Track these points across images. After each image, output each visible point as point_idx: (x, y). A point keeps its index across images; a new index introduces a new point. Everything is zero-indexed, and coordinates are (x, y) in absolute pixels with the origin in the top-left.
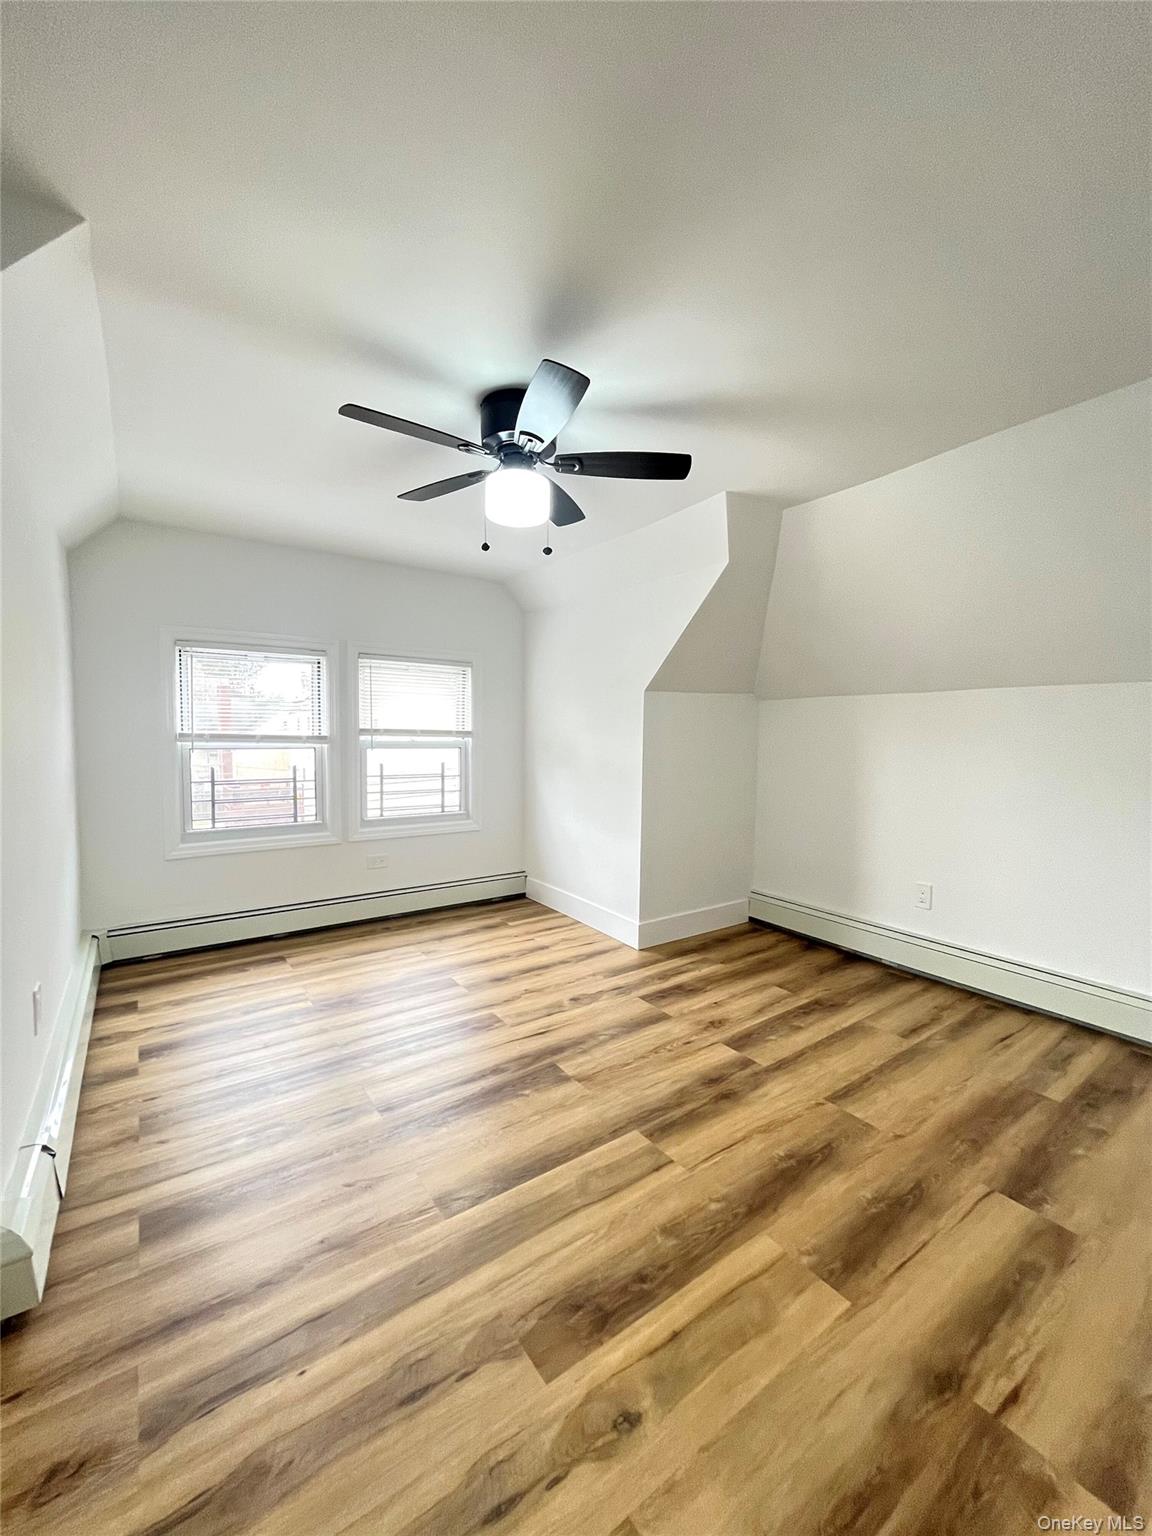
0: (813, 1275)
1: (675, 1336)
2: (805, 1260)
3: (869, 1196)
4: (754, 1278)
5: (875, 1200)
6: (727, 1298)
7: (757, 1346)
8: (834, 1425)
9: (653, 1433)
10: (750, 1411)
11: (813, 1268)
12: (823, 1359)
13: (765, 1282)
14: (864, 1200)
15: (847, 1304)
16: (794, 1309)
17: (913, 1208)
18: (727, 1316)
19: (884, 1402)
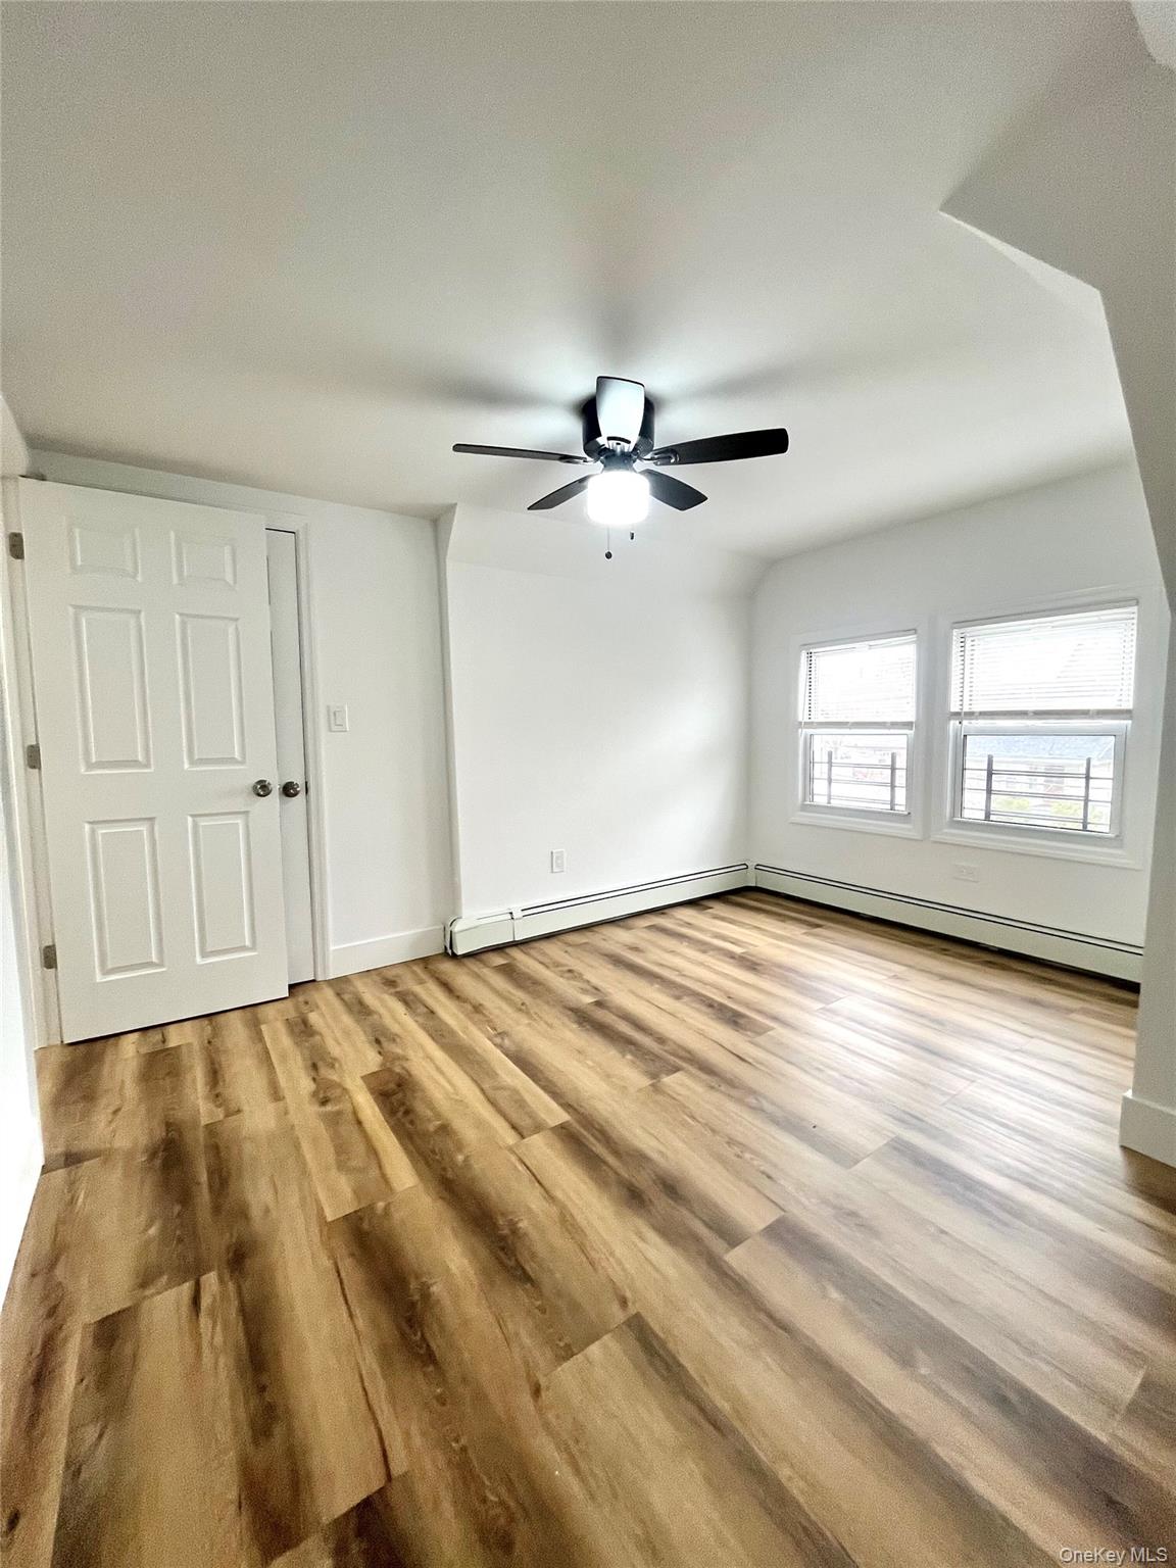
0: (363, 1205)
1: (359, 1123)
2: (381, 1205)
3: (434, 1289)
4: (380, 1167)
5: (426, 1295)
6: (373, 1151)
7: (331, 1158)
8: (263, 1184)
9: (313, 1109)
10: (297, 1146)
11: (371, 1207)
12: (300, 1190)
13: (374, 1173)
14: (430, 1282)
15: (329, 1219)
16: (344, 1185)
17: (403, 1335)
18: (360, 1148)
19: (256, 1212)
